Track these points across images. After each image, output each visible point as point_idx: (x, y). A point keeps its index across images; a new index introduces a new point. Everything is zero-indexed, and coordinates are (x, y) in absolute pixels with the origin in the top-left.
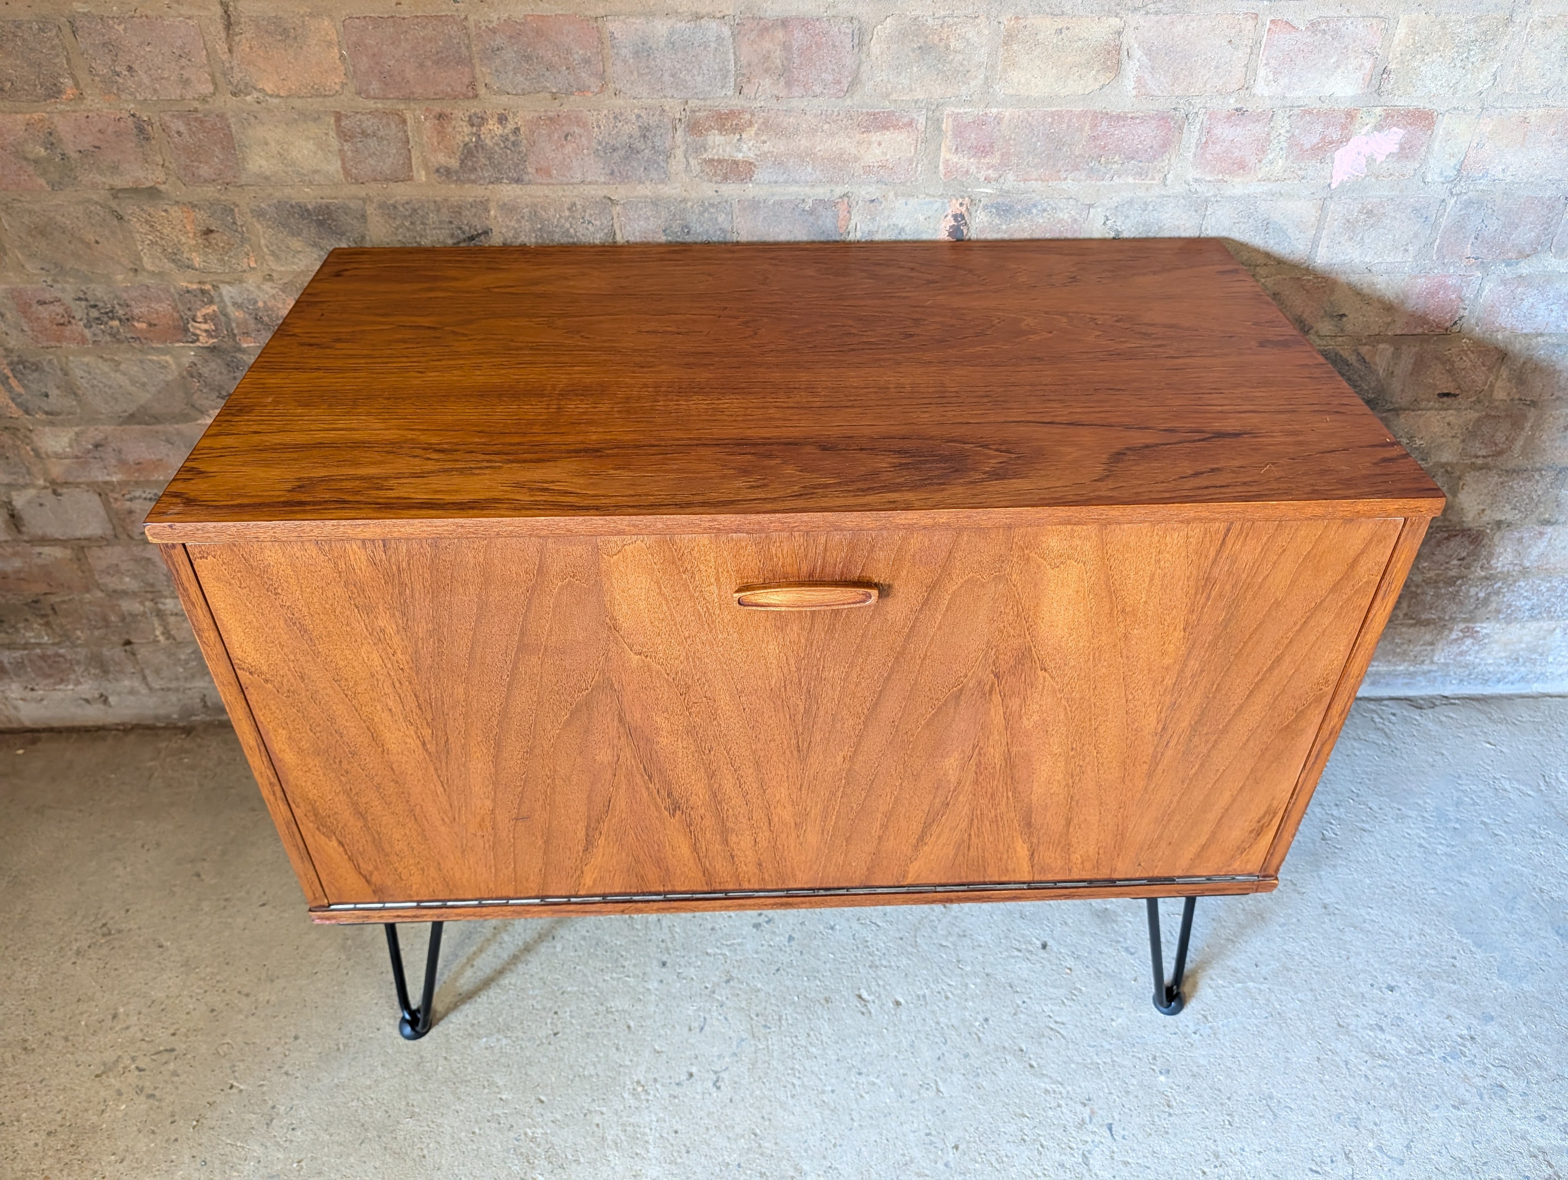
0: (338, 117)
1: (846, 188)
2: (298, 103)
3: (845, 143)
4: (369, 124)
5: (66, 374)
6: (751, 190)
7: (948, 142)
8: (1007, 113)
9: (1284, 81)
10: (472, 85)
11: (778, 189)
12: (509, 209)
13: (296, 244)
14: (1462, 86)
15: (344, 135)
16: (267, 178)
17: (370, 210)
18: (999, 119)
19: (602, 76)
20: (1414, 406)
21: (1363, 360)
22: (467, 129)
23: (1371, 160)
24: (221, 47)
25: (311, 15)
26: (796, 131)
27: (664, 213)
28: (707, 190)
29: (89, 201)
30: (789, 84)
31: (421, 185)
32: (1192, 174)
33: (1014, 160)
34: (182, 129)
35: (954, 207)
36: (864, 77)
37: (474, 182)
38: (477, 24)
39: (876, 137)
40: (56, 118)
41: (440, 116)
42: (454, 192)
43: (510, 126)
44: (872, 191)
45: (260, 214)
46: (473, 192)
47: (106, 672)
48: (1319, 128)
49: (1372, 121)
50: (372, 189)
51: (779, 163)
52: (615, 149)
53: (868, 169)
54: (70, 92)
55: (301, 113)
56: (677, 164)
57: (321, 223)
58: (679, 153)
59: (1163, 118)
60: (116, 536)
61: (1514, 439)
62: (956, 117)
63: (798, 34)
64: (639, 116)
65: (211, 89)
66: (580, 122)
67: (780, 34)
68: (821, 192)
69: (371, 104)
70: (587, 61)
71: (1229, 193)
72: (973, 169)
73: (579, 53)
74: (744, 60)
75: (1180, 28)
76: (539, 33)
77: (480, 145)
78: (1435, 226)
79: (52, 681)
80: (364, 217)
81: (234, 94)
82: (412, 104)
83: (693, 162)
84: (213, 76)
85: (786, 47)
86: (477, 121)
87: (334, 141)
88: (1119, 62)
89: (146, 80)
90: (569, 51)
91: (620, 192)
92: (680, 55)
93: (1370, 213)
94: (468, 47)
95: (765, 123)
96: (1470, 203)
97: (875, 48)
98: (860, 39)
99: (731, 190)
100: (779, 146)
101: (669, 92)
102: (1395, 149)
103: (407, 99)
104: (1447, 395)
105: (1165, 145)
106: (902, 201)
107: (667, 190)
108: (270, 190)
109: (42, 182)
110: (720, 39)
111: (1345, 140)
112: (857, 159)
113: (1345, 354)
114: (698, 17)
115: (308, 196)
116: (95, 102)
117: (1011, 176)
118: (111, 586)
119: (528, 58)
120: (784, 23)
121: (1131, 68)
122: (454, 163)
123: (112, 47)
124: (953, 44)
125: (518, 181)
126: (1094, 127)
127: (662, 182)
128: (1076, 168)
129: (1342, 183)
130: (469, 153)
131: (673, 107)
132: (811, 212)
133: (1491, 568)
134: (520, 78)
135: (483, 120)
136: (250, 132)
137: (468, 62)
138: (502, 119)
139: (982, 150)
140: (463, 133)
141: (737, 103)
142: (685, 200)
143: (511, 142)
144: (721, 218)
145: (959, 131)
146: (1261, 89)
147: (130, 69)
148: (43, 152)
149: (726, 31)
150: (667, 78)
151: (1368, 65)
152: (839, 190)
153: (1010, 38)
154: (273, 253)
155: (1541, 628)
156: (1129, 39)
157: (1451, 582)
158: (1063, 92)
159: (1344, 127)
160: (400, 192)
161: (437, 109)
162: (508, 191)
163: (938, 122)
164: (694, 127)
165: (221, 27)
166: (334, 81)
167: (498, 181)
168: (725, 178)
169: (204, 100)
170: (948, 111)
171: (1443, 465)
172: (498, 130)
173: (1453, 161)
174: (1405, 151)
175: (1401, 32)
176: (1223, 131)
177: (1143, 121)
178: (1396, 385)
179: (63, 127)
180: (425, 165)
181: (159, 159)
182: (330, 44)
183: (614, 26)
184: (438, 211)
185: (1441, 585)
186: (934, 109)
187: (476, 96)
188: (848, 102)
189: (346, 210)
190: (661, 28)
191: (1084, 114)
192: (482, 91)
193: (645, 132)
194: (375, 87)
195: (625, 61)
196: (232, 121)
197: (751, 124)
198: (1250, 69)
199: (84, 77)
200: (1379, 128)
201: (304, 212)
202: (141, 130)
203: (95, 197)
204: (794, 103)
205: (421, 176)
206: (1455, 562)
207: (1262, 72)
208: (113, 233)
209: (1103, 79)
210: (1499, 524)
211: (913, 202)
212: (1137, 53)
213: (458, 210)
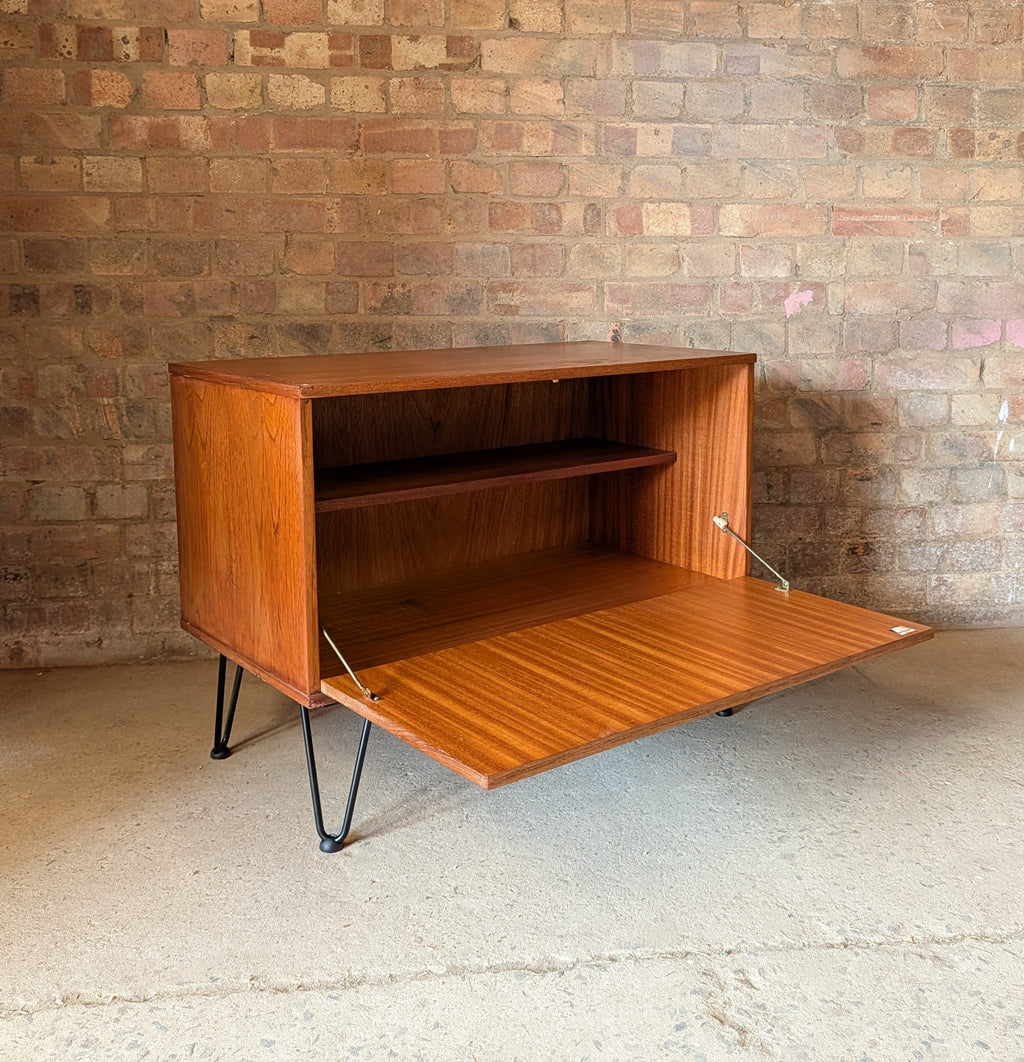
0: (328, 284)
1: (563, 318)
2: (310, 278)
3: (560, 297)
4: (342, 287)
5: (155, 413)
6: (518, 319)
7: (607, 297)
8: (633, 285)
9: (753, 271)
10: (392, 270)
11: (530, 318)
12: (401, 327)
13: (294, 343)
14: (832, 272)
15: (328, 292)
16: (287, 312)
17: (334, 327)
18: (629, 287)
19: (451, 267)
20: (860, 430)
21: (826, 404)
22: (387, 290)
23: (801, 305)
24: (281, 255)
25: (325, 241)
26: (538, 292)
27: (476, 329)
28: (497, 319)
29: (197, 322)
30: (534, 272)
31: (362, 315)
32: (721, 312)
33: (639, 305)
34: (253, 289)
35: (613, 326)
36: (568, 268)
37: (386, 314)
38: (398, 245)
39: (574, 295)
40: (195, 284)
41: (375, 284)
42: (376, 319)
43: (407, 289)
44: (574, 319)
45: (280, 329)
46: (386, 319)
47: (108, 620)
48: (775, 291)
49: (797, 288)
50: (337, 318)
51: (530, 306)
52: (454, 300)
53: (571, 309)
54: (205, 273)
55: (311, 283)
56: (483, 306)
57: (309, 333)
58: (485, 301)
59: (703, 286)
60: (148, 517)
61: (920, 451)
62: (610, 286)
63: (538, 251)
64: (467, 285)
65: (271, 270)
66: (439, 288)
67: (530, 250)
68: (550, 320)
69: (344, 279)
70: (445, 261)
71: (740, 319)
72: (620, 309)
73: (442, 257)
74: (515, 261)
75: (703, 248)
76: (425, 249)
77: (392, 297)
78: (841, 335)
79: (71, 627)
80: (331, 330)
81: (282, 274)
82: (363, 279)
83: (491, 305)
84: (274, 266)
85: (533, 256)
86: (392, 286)
87: (324, 296)
88: (679, 262)
89: (243, 267)
90: (437, 256)
91: (456, 319)
92: (487, 259)
93: (808, 329)
94: (392, 255)
95: (524, 288)
96: (853, 325)
97: (572, 257)
98: (566, 253)
99: (508, 319)
100: (532, 299)
101: (481, 274)
102: (811, 300)
103: (361, 276)
104: (876, 424)
105: (706, 298)
106: (588, 324)
107: (478, 319)
108: (287, 318)
109: (178, 312)
110: (504, 253)
111: (787, 296)
112: (566, 304)
113: (817, 401)
114: (495, 243)
115: (306, 320)
116: (216, 276)
117: (638, 313)
118: (134, 552)
119: (418, 260)
120: (532, 246)
121: (685, 264)
122: (379, 305)
123: (231, 253)
124: (606, 255)
125: (408, 314)
126: (673, 290)
127: (476, 314)
128: (667, 309)
129: (791, 316)
130: (386, 301)
131: (483, 282)
132: (546, 329)
133: (937, 533)
134: (414, 268)
135: (395, 286)
136: (285, 290)
137: (393, 261)
138: (404, 286)
139: (624, 301)
140: (385, 291)
141: (512, 280)
142: (486, 323)
143: (407, 296)
144: (504, 332)
145: (612, 293)
146: (743, 274)
147: (237, 262)
148: (183, 298)
149: (507, 249)
150: (480, 268)
151: (789, 263)
152: (559, 319)
153: (630, 253)
154: (281, 348)
155: (982, 577)
156: (682, 253)
157: (918, 543)
158: (657, 275)
159: (785, 290)
160: (351, 319)
161: (374, 280)
162: (402, 318)
163: (603, 288)
164: (491, 290)
165: (284, 244)
166: (329, 268)
167: (398, 314)
168: (506, 313)
169: (267, 276)
170: (606, 283)
171: (888, 466)
172: (401, 290)
173: (840, 305)
174: (816, 301)
175: (799, 250)
176: (732, 292)
177: (694, 287)
178: (848, 419)
179: (197, 287)
180: (365, 306)
181: (238, 302)
182: (330, 253)
183: (458, 246)
184: (367, 328)
185: (913, 546)
186: (600, 283)
187: (393, 276)
188: (562, 279)
189: (322, 326)
190: (479, 247)
191: (667, 285)
192: (396, 273)
193: (469, 292)
194: (347, 271)
195: (462, 261)
196: (277, 285)
197: (518, 289)
198: (737, 265)
199: (214, 266)
200: (801, 290)
201: (302, 328)
202: (234, 289)
203: (201, 321)
204: (537, 279)
205: (362, 311)
206: (915, 529)
207: (743, 267)
208: (205, 338)
209: (674, 269)
210: (931, 503)
211: (593, 324)
212: (687, 259)
213: (377, 328)
